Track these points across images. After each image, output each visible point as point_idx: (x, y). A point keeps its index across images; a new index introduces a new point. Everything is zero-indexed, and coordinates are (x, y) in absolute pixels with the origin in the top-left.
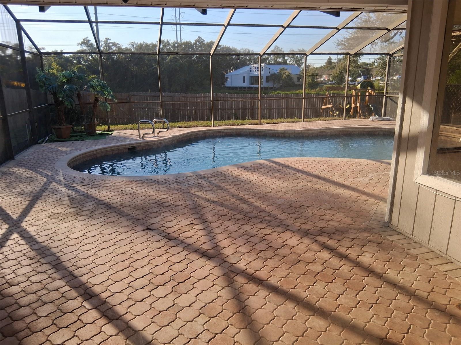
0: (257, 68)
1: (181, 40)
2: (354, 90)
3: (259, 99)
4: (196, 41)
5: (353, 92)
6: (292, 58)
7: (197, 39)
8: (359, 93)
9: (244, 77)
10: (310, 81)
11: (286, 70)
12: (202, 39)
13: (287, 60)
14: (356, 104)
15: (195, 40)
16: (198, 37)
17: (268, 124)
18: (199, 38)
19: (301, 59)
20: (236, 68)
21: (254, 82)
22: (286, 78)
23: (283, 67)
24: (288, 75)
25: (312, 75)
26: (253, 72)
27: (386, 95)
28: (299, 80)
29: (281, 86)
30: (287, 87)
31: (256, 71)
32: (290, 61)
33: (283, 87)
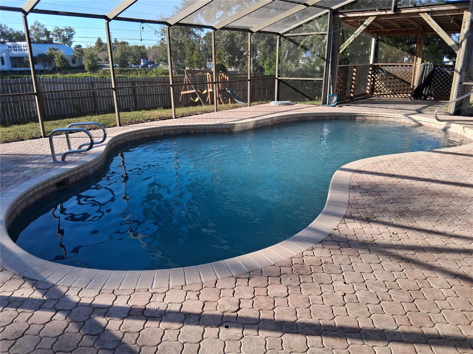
0: (12, 47)
2: (208, 74)
5: (208, 76)
6: (58, 36)
9: (2, 58)
10: (91, 63)
11: (58, 49)
13: (53, 38)
14: (213, 89)
17: (183, 116)
19: (69, 39)
21: (18, 63)
22: (59, 60)
23: (51, 46)
24: (62, 56)
25: (92, 56)
26: (13, 51)
27: (279, 78)
28: (74, 61)
29: (54, 69)
30: (63, 69)
31: (18, 50)
32: (56, 41)
33: (57, 70)
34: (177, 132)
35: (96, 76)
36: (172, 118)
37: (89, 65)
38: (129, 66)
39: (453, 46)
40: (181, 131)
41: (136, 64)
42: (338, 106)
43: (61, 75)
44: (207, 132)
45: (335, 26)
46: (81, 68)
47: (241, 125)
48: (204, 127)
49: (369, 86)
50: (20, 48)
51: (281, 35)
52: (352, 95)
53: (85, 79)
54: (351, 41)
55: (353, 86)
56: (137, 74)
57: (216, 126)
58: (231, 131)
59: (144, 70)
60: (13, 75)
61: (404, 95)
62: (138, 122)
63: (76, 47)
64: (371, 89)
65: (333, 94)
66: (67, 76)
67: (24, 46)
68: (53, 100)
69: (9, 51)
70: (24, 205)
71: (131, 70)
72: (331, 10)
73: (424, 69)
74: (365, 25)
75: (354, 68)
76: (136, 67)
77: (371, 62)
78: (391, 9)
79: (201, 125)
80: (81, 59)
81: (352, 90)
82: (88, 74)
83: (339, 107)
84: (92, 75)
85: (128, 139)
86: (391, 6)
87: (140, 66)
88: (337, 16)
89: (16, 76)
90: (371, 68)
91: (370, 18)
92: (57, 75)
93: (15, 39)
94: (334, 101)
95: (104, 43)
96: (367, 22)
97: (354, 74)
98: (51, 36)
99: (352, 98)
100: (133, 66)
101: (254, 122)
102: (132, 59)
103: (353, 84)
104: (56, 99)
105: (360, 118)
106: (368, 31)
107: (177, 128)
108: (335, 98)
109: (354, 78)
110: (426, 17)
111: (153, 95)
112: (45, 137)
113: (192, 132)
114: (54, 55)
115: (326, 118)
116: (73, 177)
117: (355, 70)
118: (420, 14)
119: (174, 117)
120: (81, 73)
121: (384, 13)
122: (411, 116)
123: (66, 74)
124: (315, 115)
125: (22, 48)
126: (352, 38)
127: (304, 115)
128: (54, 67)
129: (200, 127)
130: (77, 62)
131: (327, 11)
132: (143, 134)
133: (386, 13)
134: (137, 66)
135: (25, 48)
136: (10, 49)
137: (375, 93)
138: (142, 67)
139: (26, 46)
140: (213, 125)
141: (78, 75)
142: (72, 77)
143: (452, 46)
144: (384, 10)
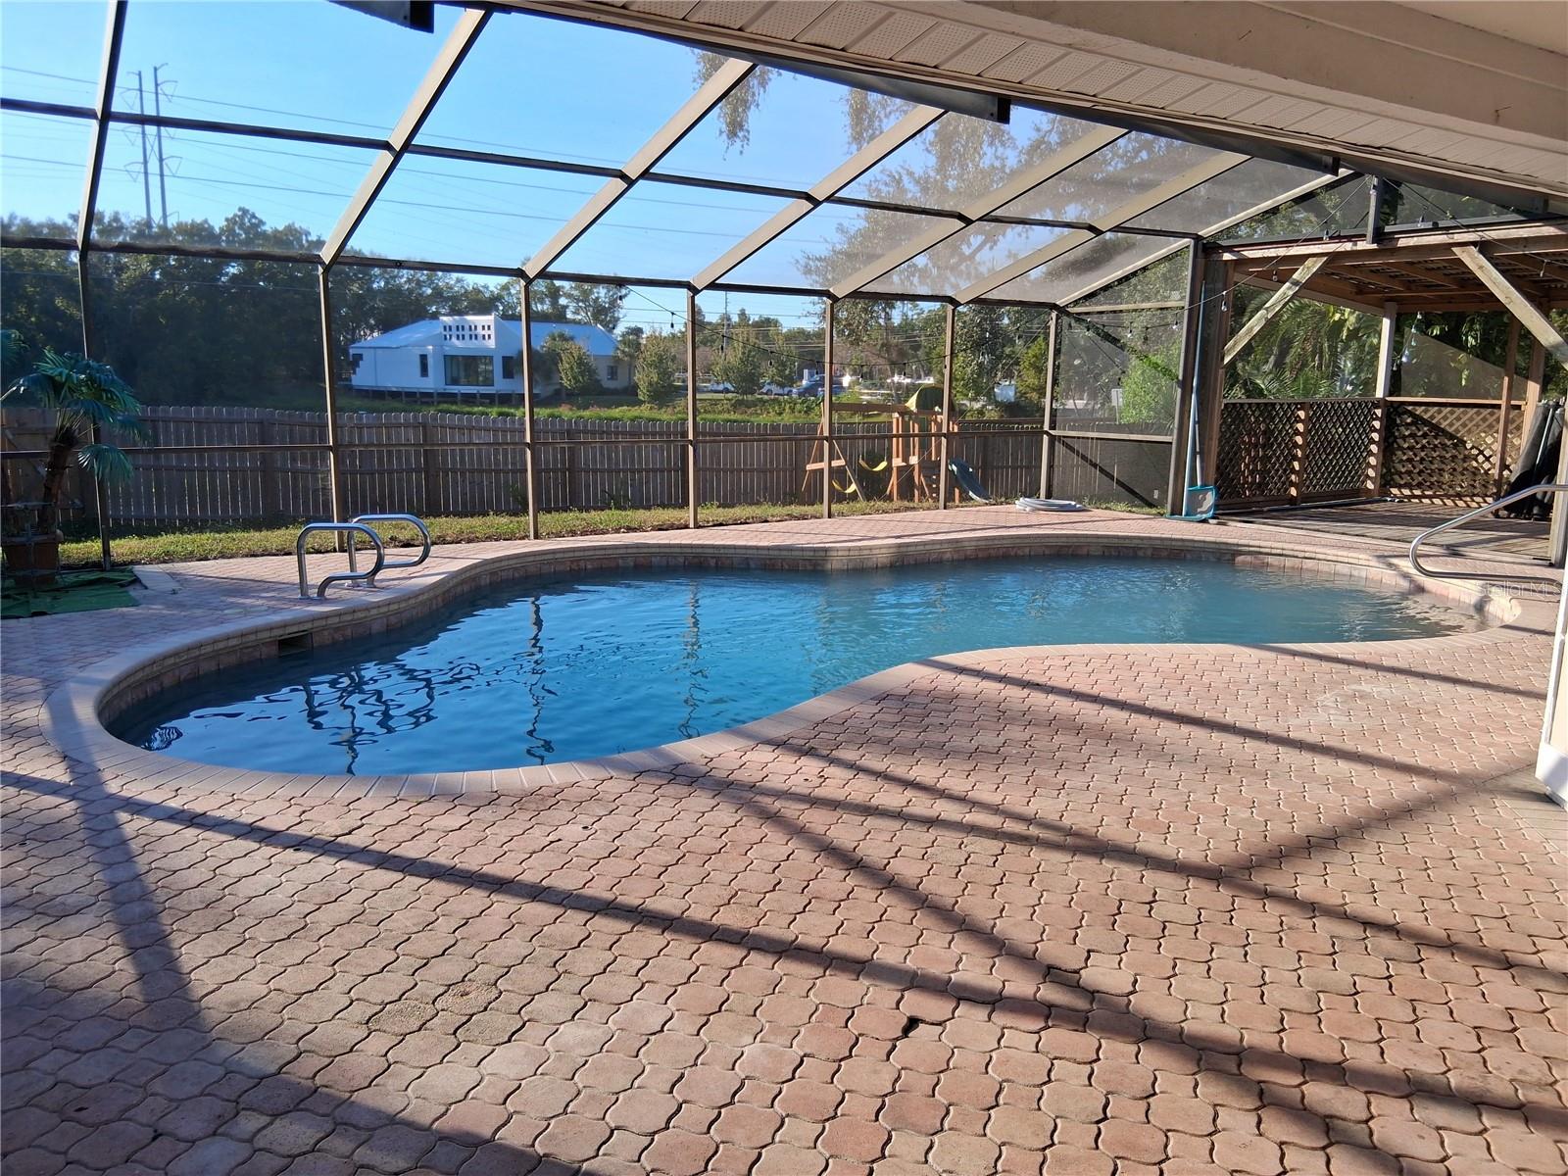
0: (454, 329)
1: (165, 216)
2: (896, 415)
3: (691, 437)
4: (231, 221)
5: (895, 421)
6: (581, 301)
7: (235, 215)
8: (916, 426)
9: (423, 358)
10: (656, 380)
11: (572, 338)
12: (253, 216)
13: (567, 307)
14: (906, 459)
15: (227, 220)
16: (240, 209)
17: (721, 525)
18: (245, 211)
19: (610, 308)
20: (387, 325)
21: (462, 374)
22: (572, 368)
23: (556, 328)
24: (580, 358)
25: (661, 361)
26: (454, 339)
27: (1052, 432)
28: (613, 373)
29: (557, 392)
30: (578, 395)
31: (467, 337)
32: (574, 313)
33: (564, 395)
34: (672, 562)
35: (665, 417)
36: (686, 527)
37: (650, 384)
38: (764, 390)
39: (1557, 347)
40: (681, 560)
41: (782, 385)
42: (1215, 521)
43: (571, 410)
44: (752, 565)
45: (1211, 286)
46: (629, 395)
47: (847, 553)
48: (744, 551)
49: (1373, 467)
50: (473, 333)
51: (1062, 311)
52: (1293, 492)
53: (553, 423)
54: (1256, 329)
55: (1296, 465)
56: (780, 414)
57: (776, 553)
58: (819, 568)
59: (803, 403)
60: (445, 406)
61: (1485, 502)
62: (595, 532)
63: (628, 333)
64: (1383, 476)
65: (1204, 485)
66: (586, 413)
67: (483, 327)
68: (463, 473)
69: (446, 338)
70: (185, 673)
71: (767, 401)
72: (1197, 238)
73: (1545, 419)
74: (1296, 283)
75: (1299, 409)
76: (781, 391)
77: (1379, 393)
78: (1365, 236)
79: (735, 547)
80: (632, 368)
81: (1293, 477)
82: (644, 411)
83: (1219, 524)
84: (655, 414)
85: (532, 570)
86: (1366, 226)
87: (794, 390)
88: (1215, 257)
89: (454, 408)
90: (1379, 412)
91: (1309, 262)
92: (561, 409)
93: (466, 307)
94: (1204, 508)
95: (710, 324)
96: (1302, 274)
97: (1300, 427)
98: (563, 301)
99: (1292, 500)
100: (775, 389)
101: (889, 547)
102: (772, 371)
103: (1295, 457)
104: (472, 471)
105: (1249, 558)
106: (1359, 297)
107: (672, 550)
108: (1210, 499)
109: (1299, 440)
110: (1473, 258)
111: (739, 471)
112: (342, 550)
113: (712, 562)
114: (558, 354)
115: (1140, 553)
116: (326, 633)
117: (1302, 414)
118: (1454, 249)
119: (692, 525)
120: (625, 408)
121: (1348, 246)
122: (1395, 561)
123: (586, 408)
124: (1106, 540)
125: (480, 331)
126: (1260, 319)
127: (1070, 540)
128: (558, 387)
129: (733, 551)
130: (622, 372)
131: (1186, 241)
132: (578, 560)
133: (1355, 248)
134: (787, 390)
135: (486, 332)
136: (448, 334)
137: (1395, 491)
138: (800, 394)
139: (489, 327)
140: (768, 548)
141: (616, 412)
142: (600, 419)
143: (1553, 347)
144: (1349, 238)
